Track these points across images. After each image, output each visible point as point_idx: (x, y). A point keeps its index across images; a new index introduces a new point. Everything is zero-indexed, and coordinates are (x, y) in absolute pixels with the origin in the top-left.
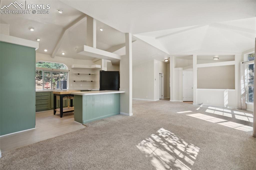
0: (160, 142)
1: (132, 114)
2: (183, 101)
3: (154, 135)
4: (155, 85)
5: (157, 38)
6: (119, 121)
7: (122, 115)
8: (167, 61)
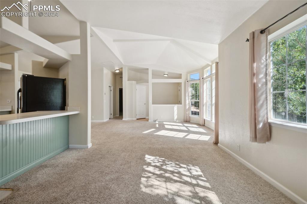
0: (162, 174)
1: (91, 144)
2: (137, 119)
3: (148, 167)
4: (105, 101)
5: (114, 41)
6: (78, 160)
7: (75, 149)
8: (118, 71)
